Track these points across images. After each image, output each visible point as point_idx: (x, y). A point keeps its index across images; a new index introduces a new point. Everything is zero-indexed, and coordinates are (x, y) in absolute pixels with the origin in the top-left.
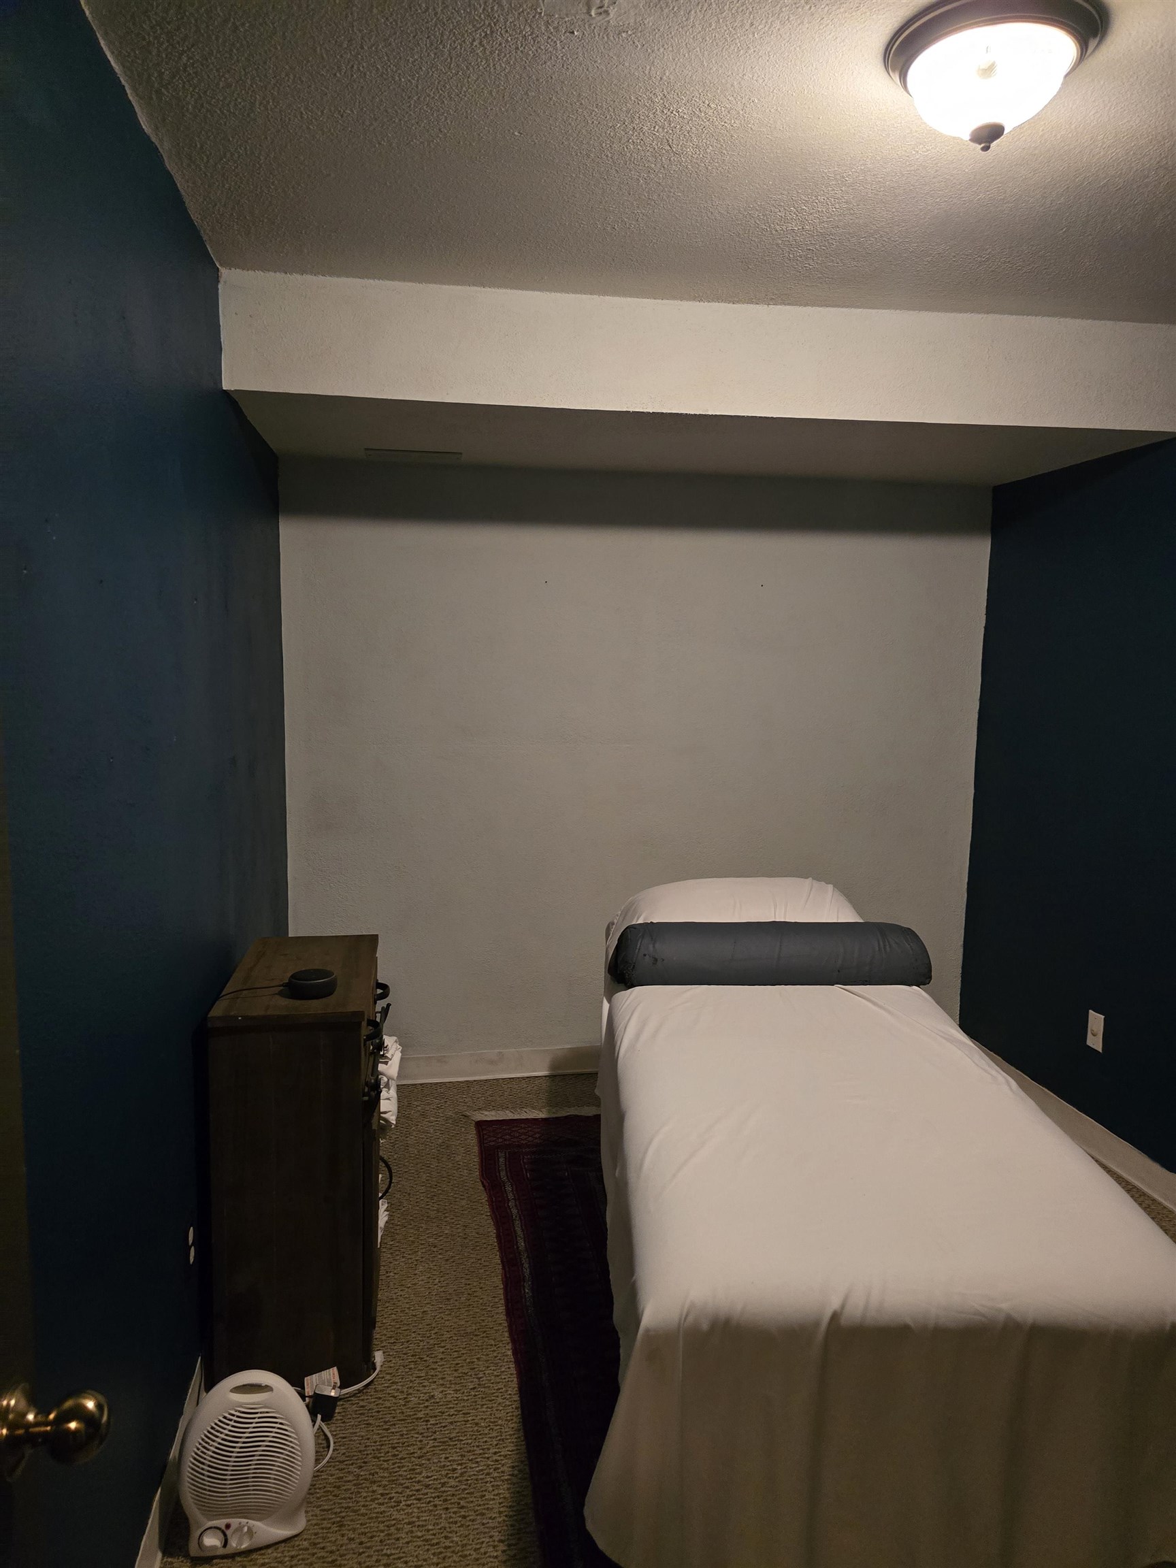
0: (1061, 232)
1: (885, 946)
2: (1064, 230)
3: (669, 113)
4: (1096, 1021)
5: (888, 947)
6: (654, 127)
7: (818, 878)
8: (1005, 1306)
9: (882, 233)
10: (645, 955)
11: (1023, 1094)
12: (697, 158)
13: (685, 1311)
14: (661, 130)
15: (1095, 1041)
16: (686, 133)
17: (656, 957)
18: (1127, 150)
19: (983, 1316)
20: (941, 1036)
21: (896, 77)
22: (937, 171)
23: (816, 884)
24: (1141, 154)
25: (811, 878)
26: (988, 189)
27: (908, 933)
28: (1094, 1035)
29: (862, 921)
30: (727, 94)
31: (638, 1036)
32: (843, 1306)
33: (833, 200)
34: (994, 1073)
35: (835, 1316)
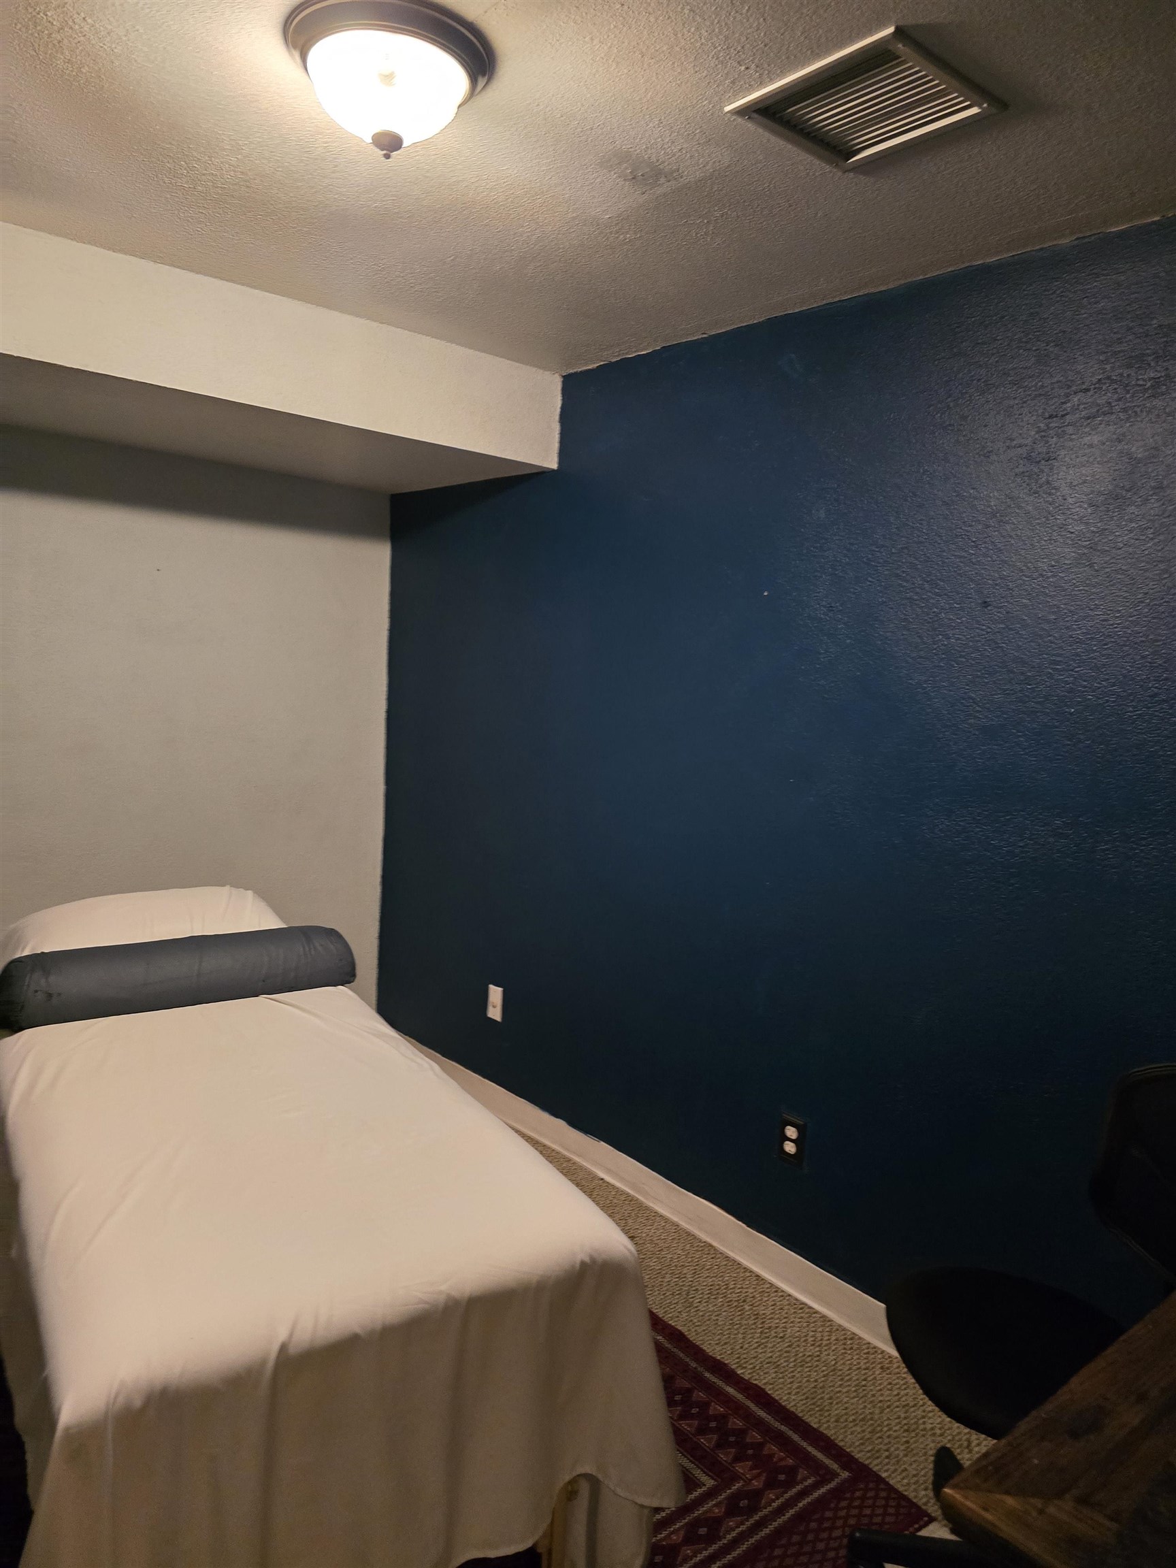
0: (449, 259)
1: (310, 950)
2: (452, 258)
3: (34, 13)
4: (496, 994)
5: (312, 950)
6: (16, 24)
7: (236, 885)
8: (444, 1287)
9: (280, 215)
10: (36, 991)
11: (445, 1076)
12: (69, 75)
13: (112, 1396)
14: (24, 29)
15: (495, 1012)
16: (55, 42)
17: (50, 992)
18: (507, 196)
19: (426, 1303)
20: (368, 1032)
21: (297, 54)
22: (336, 166)
23: (234, 891)
24: (517, 203)
25: (229, 886)
26: (384, 199)
27: (332, 934)
28: (494, 1007)
29: (284, 926)
30: (107, 13)
31: (32, 1086)
32: (291, 1335)
33: (227, 166)
34: (419, 1060)
35: (283, 1348)
